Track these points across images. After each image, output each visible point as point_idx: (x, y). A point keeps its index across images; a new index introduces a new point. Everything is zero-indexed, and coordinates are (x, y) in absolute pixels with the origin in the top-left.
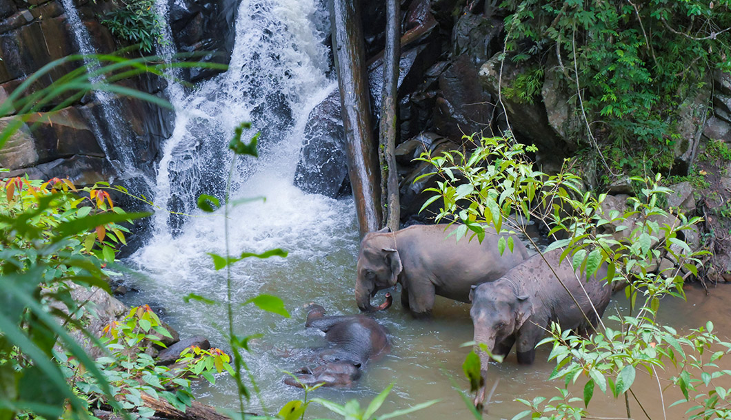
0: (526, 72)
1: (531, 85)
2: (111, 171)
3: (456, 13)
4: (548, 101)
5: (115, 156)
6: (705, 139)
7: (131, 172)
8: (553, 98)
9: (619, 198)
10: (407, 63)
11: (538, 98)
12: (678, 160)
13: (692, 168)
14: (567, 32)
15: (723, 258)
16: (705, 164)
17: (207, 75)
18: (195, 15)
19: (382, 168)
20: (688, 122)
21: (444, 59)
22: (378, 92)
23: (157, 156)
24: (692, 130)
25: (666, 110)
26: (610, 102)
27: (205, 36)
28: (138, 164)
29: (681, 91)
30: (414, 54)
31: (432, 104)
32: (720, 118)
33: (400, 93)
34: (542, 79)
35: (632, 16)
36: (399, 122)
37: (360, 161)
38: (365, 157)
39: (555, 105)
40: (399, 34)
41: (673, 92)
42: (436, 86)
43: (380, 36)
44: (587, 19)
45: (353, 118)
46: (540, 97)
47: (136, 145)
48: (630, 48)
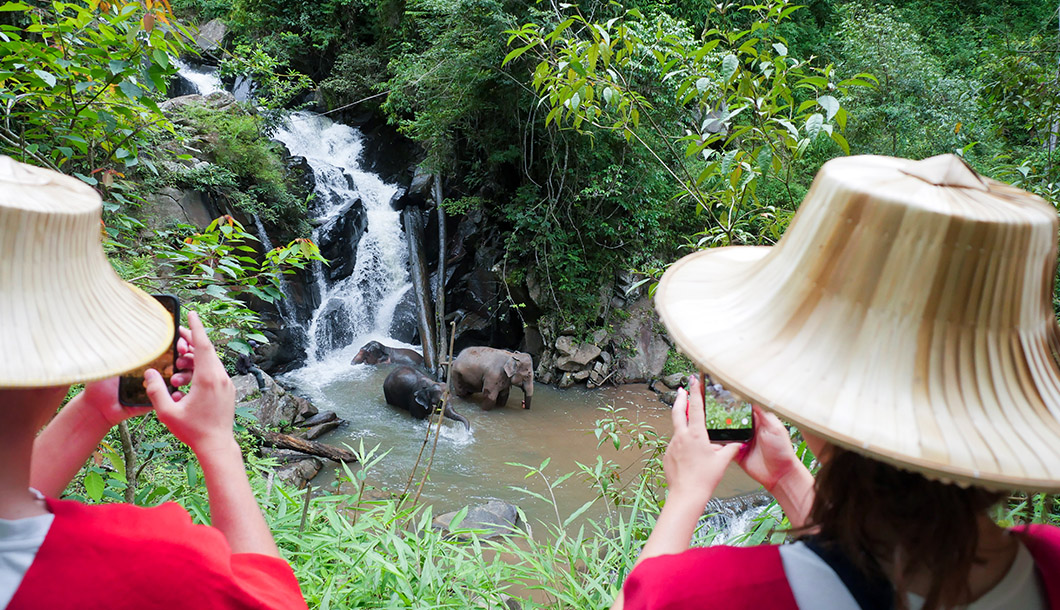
0: (517, 270)
1: (520, 276)
2: (283, 322)
3: (477, 246)
4: (529, 285)
5: (286, 314)
6: (612, 308)
7: (293, 324)
8: (532, 283)
9: (568, 338)
10: (450, 273)
11: (524, 284)
12: (599, 318)
13: (606, 322)
14: (541, 245)
15: (624, 371)
16: (612, 321)
17: (341, 277)
18: (335, 243)
19: (438, 324)
20: (604, 297)
21: (469, 272)
22: (434, 287)
23: (310, 317)
24: (606, 301)
25: (592, 289)
26: (564, 282)
27: (339, 256)
28: (299, 320)
29: (600, 280)
30: (454, 268)
31: (464, 294)
32: (619, 297)
33: (446, 289)
34: (526, 273)
35: (575, 237)
36: (446, 303)
37: (425, 321)
38: (428, 319)
39: (533, 287)
40: (446, 260)
41: (596, 280)
42: (465, 285)
43: (435, 262)
44: (551, 238)
45: (421, 299)
46: (526, 282)
47: (299, 311)
48: (576, 253)
